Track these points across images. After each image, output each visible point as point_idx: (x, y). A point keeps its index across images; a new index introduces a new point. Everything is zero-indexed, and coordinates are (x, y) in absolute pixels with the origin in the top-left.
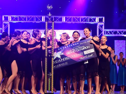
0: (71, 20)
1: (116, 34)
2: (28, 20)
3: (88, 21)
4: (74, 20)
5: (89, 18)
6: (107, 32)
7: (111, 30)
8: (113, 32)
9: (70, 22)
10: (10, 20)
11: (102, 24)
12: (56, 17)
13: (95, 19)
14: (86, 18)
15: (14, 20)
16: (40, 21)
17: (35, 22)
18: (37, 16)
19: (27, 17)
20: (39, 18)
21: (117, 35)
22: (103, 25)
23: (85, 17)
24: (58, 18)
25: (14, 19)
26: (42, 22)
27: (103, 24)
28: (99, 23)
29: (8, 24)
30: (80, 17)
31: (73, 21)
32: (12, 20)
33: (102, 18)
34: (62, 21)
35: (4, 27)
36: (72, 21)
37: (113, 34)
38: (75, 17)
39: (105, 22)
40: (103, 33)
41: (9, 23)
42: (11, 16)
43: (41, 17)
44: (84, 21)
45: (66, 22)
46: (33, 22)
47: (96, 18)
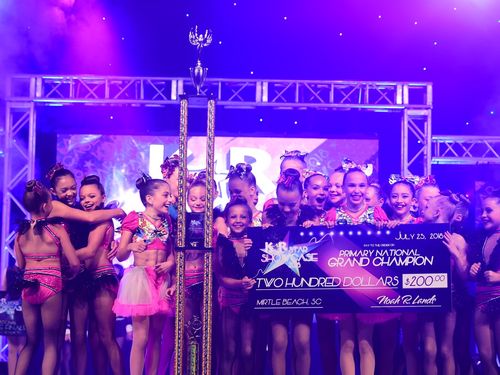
0: (294, 98)
1: (480, 156)
2: (111, 97)
3: (363, 102)
4: (305, 95)
5: (368, 88)
6: (443, 146)
7: (460, 139)
8: (467, 145)
9: (287, 106)
10: (38, 94)
11: (423, 113)
12: (230, 83)
13: (392, 94)
14: (357, 87)
15: (55, 96)
16: (162, 99)
17: (143, 105)
18: (149, 79)
19: (109, 81)
20: (160, 87)
21: (483, 160)
22: (425, 118)
23: (352, 83)
24: (237, 89)
25: (54, 89)
26: (169, 102)
27: (428, 113)
28: (408, 109)
29: (29, 109)
30: (330, 85)
31: (300, 101)
32: (44, 96)
33: (424, 89)
34: (254, 100)
35: (14, 124)
36: (297, 100)
37: (467, 155)
38: (310, 84)
39: (433, 103)
40: (427, 150)
41: (32, 106)
42: (43, 80)
43: (169, 84)
44: (346, 102)
45: (271, 104)
46: (135, 103)
47: (395, 87)
